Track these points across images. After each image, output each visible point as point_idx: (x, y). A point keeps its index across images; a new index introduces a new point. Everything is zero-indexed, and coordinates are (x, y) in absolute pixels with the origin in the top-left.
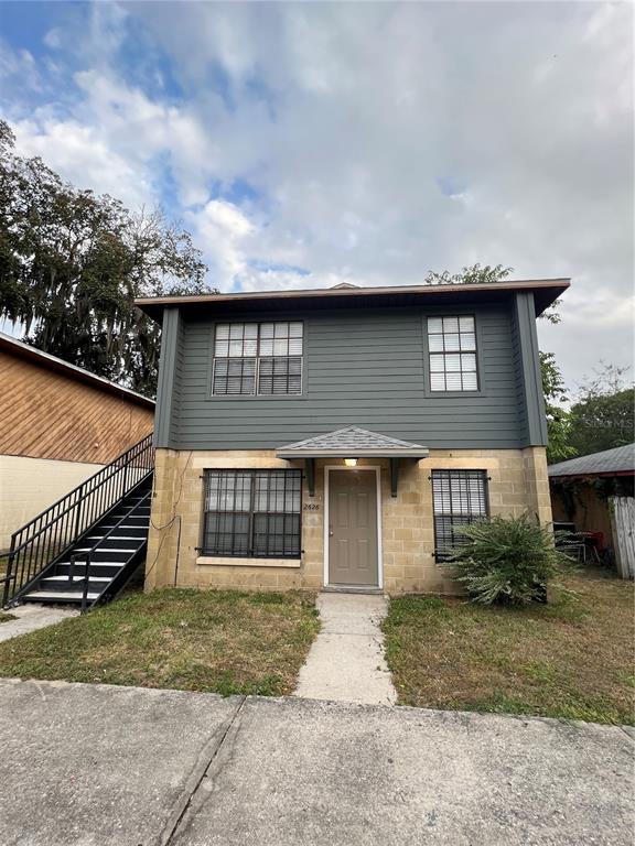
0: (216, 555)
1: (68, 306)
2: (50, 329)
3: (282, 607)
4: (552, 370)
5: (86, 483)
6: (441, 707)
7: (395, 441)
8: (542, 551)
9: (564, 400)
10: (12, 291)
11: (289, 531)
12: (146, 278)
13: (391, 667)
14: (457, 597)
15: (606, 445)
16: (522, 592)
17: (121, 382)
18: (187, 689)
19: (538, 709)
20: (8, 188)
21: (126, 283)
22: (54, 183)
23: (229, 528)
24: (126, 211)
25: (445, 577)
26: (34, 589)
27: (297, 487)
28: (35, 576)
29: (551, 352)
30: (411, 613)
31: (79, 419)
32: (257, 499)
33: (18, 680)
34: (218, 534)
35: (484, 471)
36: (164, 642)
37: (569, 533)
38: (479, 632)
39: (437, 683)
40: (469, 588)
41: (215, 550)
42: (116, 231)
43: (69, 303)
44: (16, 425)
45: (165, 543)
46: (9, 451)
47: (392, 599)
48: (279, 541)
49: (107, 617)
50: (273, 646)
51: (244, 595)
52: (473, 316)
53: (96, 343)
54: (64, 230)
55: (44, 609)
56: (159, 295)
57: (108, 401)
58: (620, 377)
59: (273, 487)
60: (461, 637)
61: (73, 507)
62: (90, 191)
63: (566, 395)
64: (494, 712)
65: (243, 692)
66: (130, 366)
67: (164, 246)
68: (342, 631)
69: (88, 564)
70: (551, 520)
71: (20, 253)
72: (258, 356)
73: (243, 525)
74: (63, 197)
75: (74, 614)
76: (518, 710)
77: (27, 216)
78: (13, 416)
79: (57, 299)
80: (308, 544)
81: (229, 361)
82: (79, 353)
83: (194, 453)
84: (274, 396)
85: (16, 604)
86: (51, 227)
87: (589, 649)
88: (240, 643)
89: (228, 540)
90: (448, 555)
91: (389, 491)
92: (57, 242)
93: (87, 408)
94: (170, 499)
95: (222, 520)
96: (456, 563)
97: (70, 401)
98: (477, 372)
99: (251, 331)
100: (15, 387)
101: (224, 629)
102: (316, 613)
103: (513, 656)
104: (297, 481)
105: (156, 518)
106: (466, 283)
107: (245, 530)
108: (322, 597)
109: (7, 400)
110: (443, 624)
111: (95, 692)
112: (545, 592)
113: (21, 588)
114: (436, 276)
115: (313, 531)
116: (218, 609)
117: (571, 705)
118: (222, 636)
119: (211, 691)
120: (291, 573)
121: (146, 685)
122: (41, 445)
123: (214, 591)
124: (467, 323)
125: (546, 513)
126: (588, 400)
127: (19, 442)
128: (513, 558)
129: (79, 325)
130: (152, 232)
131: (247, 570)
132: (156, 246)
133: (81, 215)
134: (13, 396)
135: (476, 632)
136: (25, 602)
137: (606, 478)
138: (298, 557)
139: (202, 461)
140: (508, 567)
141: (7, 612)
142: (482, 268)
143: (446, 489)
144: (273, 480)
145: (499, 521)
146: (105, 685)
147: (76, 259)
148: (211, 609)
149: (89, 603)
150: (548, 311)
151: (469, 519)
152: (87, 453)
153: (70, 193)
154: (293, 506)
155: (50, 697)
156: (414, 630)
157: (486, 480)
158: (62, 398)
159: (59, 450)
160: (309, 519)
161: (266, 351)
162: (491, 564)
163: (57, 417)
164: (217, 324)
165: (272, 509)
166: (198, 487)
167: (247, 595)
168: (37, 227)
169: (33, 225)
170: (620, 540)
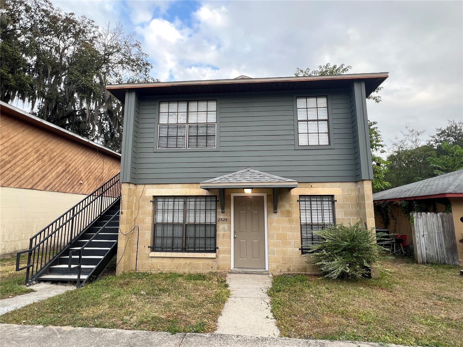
0: (162, 250)
1: (59, 91)
2: (48, 106)
3: (205, 282)
4: (376, 133)
5: (77, 206)
6: (306, 338)
7: (276, 177)
8: (368, 245)
9: (383, 152)
10: (22, 80)
11: (208, 235)
12: (111, 72)
13: (275, 317)
14: (315, 275)
15: (409, 181)
16: (356, 271)
17: (96, 141)
18: (149, 330)
19: (366, 338)
20: (17, 11)
21: (98, 75)
22: (49, 8)
23: (170, 234)
24: (97, 27)
25: (308, 263)
26: (45, 273)
27: (213, 207)
28: (46, 265)
29: (375, 121)
30: (287, 285)
31: (69, 165)
32: (188, 215)
33: (41, 326)
34: (163, 238)
35: (332, 196)
36: (131, 304)
37: (386, 234)
38: (329, 295)
39: (304, 325)
40: (322, 269)
41: (161, 248)
42: (91, 41)
43: (60, 89)
44: (28, 169)
45: (129, 243)
46: (24, 186)
47: (274, 277)
48: (202, 242)
49: (94, 289)
50: (201, 305)
51: (180, 276)
52: (326, 97)
53: (79, 115)
54: (55, 40)
55: (52, 285)
56: (120, 84)
57: (88, 154)
58: (419, 137)
59: (198, 208)
60: (318, 298)
61: (69, 221)
62: (73, 14)
63: (384, 149)
64: (340, 340)
65: (184, 331)
66: (102, 130)
67: (123, 51)
68: (243, 296)
69: (80, 257)
70: (374, 226)
71: (26, 55)
72: (187, 123)
73: (179, 232)
74: (55, 17)
75: (72, 288)
76: (355, 338)
77: (31, 30)
78: (27, 163)
79: (53, 87)
80: (220, 243)
81: (168, 126)
82: (67, 122)
83: (147, 186)
84: (198, 149)
85: (34, 282)
86: (47, 38)
87: (397, 304)
88: (180, 303)
89: (169, 241)
90: (309, 249)
91: (272, 209)
92: (51, 48)
93: (75, 158)
94: (131, 215)
95: (166, 228)
96: (315, 253)
97: (63, 154)
98: (329, 133)
99: (183, 107)
100: (27, 144)
101: (169, 295)
102: (226, 286)
103: (350, 308)
104: (214, 203)
105: (123, 228)
106: (321, 75)
107: (180, 235)
108: (230, 276)
109: (22, 152)
110: (307, 290)
111: (91, 332)
112: (370, 270)
113: (37, 272)
114: (302, 71)
115: (224, 235)
116: (164, 284)
117: (386, 335)
118: (167, 300)
119: (164, 331)
120: (210, 262)
121: (122, 328)
122: (45, 182)
123: (161, 273)
124: (322, 102)
125: (371, 222)
126: (398, 152)
127: (31, 180)
128: (350, 250)
129: (68, 104)
130: (115, 42)
131: (181, 260)
132: (118, 51)
133: (66, 30)
134: (26, 150)
135: (328, 295)
136: (40, 281)
137: (408, 201)
138: (214, 251)
139: (152, 191)
140: (347, 256)
141: (29, 288)
142: (331, 66)
143: (308, 208)
144: (198, 203)
145: (342, 227)
146: (97, 329)
147: (64, 59)
148: (160, 284)
149: (81, 281)
150: (373, 94)
151: (323, 226)
152: (75, 187)
153: (60, 15)
154: (211, 219)
155: (62, 336)
156: (289, 294)
157: (333, 202)
158: (58, 151)
159: (57, 186)
160: (222, 228)
161: (193, 119)
162: (336, 253)
163: (55, 164)
164: (160, 102)
165: (198, 221)
166: (150, 208)
167: (182, 276)
168: (37, 38)
169: (35, 36)
170: (417, 239)
